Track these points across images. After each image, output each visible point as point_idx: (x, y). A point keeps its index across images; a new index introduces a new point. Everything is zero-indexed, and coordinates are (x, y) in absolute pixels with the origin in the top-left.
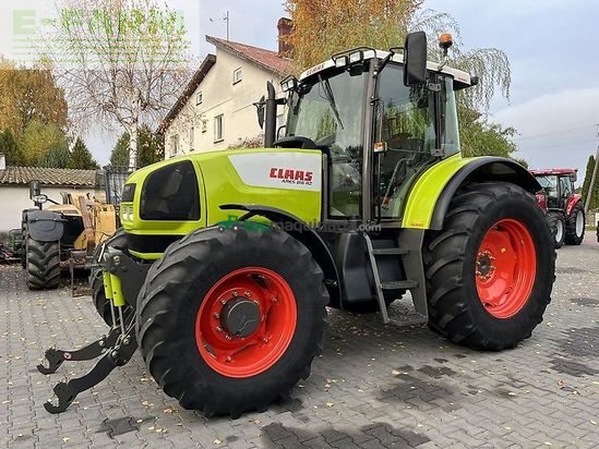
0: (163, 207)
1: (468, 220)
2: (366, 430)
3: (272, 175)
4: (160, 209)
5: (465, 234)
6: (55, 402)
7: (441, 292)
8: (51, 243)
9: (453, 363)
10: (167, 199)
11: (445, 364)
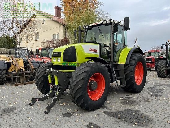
0: (67, 58)
1: (133, 62)
2: (126, 110)
3: (90, 50)
4: (67, 59)
5: (133, 65)
6: (46, 111)
7: (128, 79)
8: (4, 70)
9: (131, 96)
10: (69, 56)
11: (129, 96)
